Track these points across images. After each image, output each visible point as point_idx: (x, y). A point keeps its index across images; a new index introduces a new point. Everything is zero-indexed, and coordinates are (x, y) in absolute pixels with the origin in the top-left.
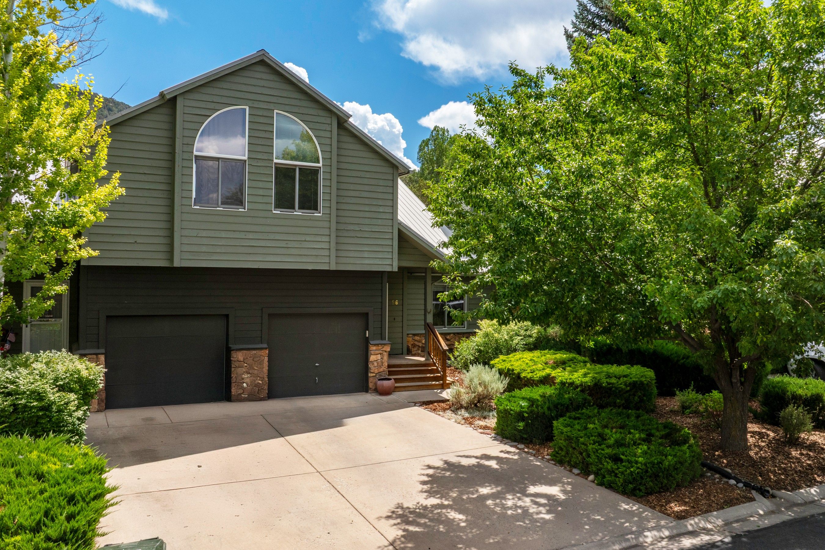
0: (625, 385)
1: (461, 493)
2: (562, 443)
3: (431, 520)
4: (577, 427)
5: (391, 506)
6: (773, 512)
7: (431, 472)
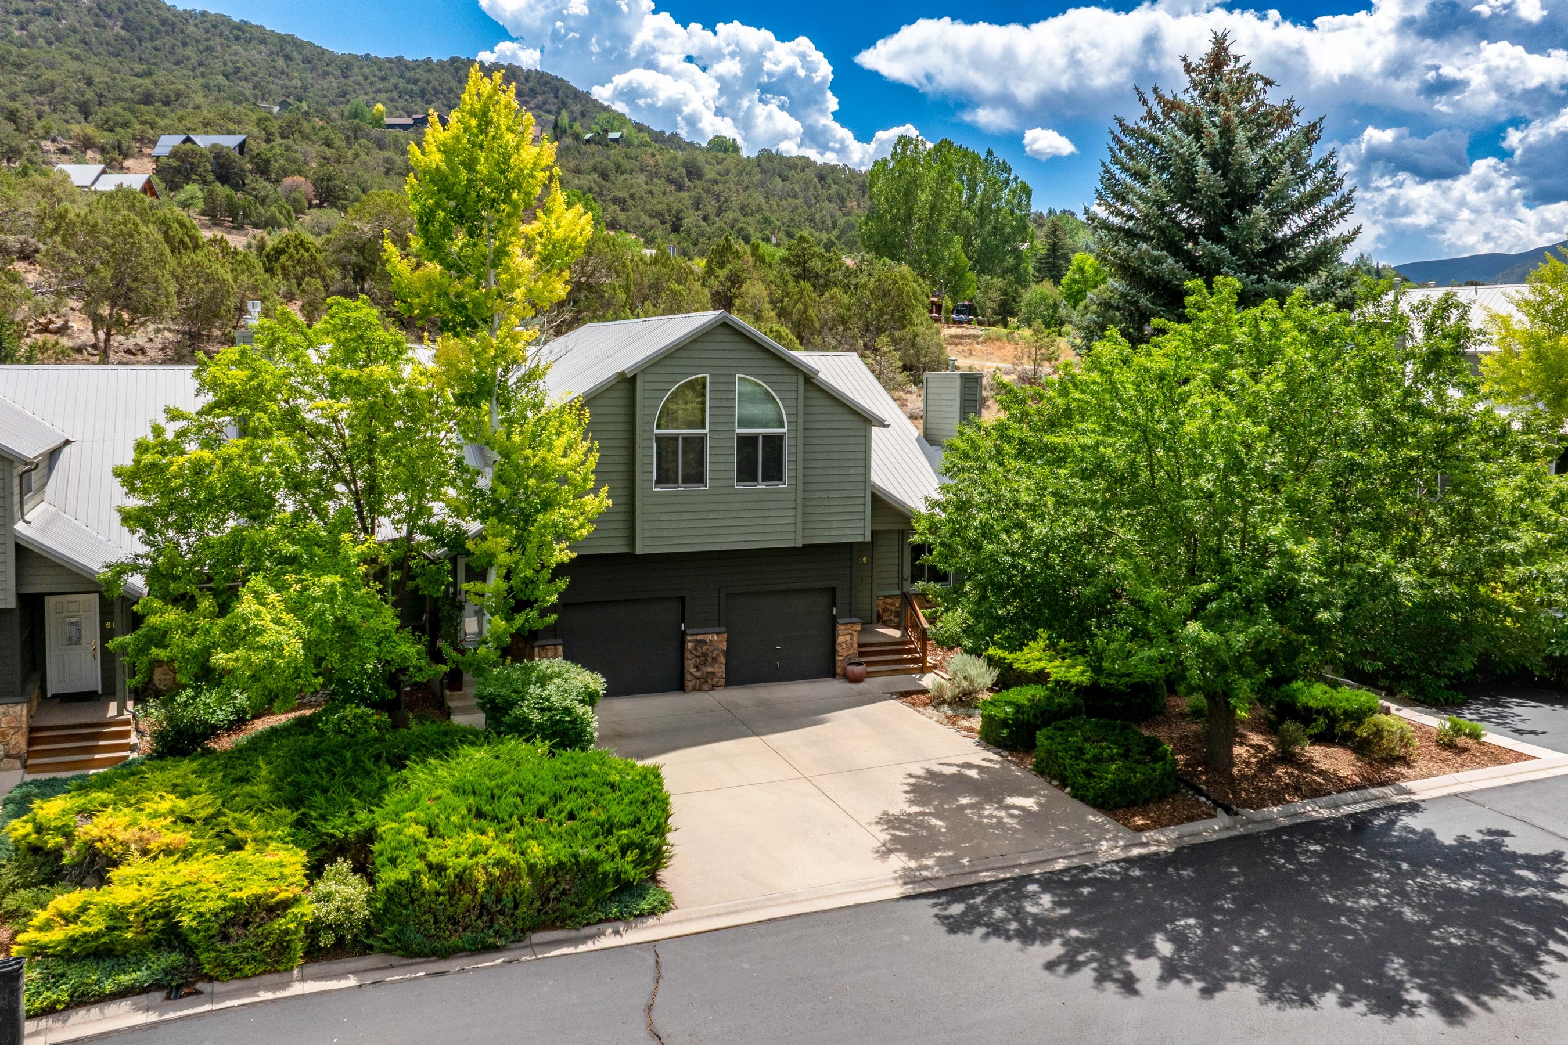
0: (1127, 686)
1: (942, 803)
2: (1043, 755)
3: (915, 825)
4: (1058, 740)
5: (879, 814)
6: (1228, 828)
7: (912, 781)
